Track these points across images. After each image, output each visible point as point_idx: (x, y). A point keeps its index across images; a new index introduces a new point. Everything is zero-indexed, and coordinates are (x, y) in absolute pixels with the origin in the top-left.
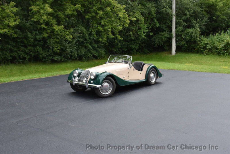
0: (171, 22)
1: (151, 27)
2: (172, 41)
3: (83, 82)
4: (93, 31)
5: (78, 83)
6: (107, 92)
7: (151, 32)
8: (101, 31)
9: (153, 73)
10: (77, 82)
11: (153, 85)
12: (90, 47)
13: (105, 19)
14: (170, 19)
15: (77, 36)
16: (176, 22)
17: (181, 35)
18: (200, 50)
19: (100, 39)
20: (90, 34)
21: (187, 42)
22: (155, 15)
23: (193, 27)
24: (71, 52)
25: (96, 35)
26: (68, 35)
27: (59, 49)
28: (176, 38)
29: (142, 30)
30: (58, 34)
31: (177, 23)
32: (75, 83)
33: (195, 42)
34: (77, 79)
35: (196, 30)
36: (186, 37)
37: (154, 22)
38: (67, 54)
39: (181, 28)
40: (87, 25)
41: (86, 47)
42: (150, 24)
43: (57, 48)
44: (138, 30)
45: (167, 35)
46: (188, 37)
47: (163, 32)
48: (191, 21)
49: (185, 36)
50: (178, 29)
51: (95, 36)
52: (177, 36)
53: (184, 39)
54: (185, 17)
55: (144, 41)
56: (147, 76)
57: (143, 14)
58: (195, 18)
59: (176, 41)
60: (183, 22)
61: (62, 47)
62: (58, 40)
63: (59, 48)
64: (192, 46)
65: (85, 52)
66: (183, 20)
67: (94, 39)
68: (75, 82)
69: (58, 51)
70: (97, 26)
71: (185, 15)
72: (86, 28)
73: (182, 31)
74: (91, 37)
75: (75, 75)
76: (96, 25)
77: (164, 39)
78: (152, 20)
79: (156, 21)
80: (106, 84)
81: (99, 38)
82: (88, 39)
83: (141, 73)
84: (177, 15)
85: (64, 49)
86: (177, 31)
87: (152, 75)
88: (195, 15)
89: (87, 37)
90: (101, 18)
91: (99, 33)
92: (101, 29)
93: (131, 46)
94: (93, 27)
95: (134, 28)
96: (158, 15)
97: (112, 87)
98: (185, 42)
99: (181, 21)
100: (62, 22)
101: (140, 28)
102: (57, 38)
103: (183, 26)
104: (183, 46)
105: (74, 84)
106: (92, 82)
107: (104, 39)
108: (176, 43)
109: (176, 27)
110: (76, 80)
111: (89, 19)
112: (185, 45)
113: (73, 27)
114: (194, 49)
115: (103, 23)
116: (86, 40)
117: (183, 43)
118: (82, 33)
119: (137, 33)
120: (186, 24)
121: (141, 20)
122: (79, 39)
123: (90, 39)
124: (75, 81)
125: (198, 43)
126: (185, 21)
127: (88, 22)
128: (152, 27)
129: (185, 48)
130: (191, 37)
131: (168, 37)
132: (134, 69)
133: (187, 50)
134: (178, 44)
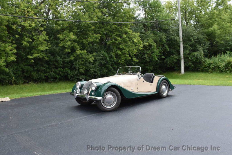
0: (179, 47)
1: (162, 52)
2: (180, 63)
4: (113, 54)
5: (80, 95)
6: (111, 105)
7: (163, 55)
8: (120, 55)
9: (165, 85)
11: (165, 97)
12: (111, 67)
13: (123, 44)
14: (178, 45)
15: (99, 59)
16: (183, 47)
17: (188, 57)
18: (205, 69)
19: (120, 61)
20: (111, 57)
21: (194, 63)
22: (165, 41)
23: (198, 50)
24: (95, 72)
26: (91, 58)
27: (84, 70)
28: (184, 60)
29: (155, 54)
30: (83, 58)
31: (184, 48)
33: (200, 63)
34: (79, 91)
35: (200, 53)
37: (165, 47)
38: (91, 74)
39: (188, 51)
40: (108, 50)
41: (108, 68)
42: (162, 49)
43: (82, 69)
44: (152, 53)
45: (177, 57)
46: (194, 59)
47: (173, 55)
48: (195, 46)
49: (192, 58)
51: (115, 58)
52: (185, 58)
53: (190, 60)
54: (191, 43)
55: (157, 63)
56: (159, 88)
57: (155, 41)
58: (198, 43)
59: (184, 63)
60: (189, 46)
61: (86, 68)
62: (83, 63)
63: (84, 69)
64: (198, 66)
65: (107, 72)
66: (189, 45)
67: (114, 61)
69: (83, 71)
70: (117, 51)
71: (191, 41)
72: (107, 53)
73: (189, 54)
75: (78, 87)
76: (115, 49)
77: (174, 60)
78: (163, 45)
79: (166, 46)
80: (109, 96)
81: (118, 61)
82: (109, 61)
83: (151, 85)
84: (184, 41)
85: (88, 69)
86: (184, 54)
87: (164, 87)
88: (199, 42)
89: (108, 59)
90: (120, 44)
91: (117, 56)
92: (119, 52)
93: (146, 67)
94: (113, 51)
95: (148, 52)
96: (168, 42)
97: (116, 100)
98: (192, 63)
99: (187, 45)
100: (86, 48)
101: (153, 52)
102: (82, 61)
103: (190, 50)
104: (190, 66)
105: (76, 97)
107: (123, 60)
108: (184, 64)
109: (184, 51)
111: (110, 45)
112: (192, 66)
113: (96, 51)
114: (200, 69)
115: (121, 47)
116: (107, 62)
117: (190, 63)
118: (104, 57)
119: (151, 57)
120: (192, 49)
121: (154, 46)
122: (101, 62)
123: (111, 61)
125: (203, 63)
126: (191, 46)
127: (109, 47)
128: (164, 52)
129: (192, 68)
130: (197, 58)
131: (178, 58)
132: (144, 81)
133: (194, 70)
134: (186, 65)
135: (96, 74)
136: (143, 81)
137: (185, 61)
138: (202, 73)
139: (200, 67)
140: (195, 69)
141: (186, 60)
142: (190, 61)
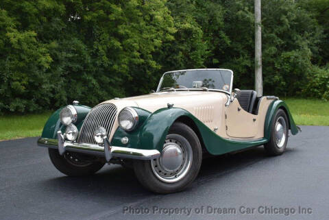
0: (253, 37)
1: (214, 48)
2: (254, 76)
3: (95, 143)
4: (100, 48)
5: (75, 145)
6: (175, 174)
7: (215, 57)
8: (118, 49)
10: (73, 142)
11: (280, 154)
12: (94, 82)
13: (126, 24)
14: (251, 32)
15: (66, 57)
16: (262, 37)
17: (273, 64)
18: (313, 91)
19: (116, 67)
20: (95, 55)
21: (285, 76)
22: (222, 23)
23: (296, 47)
24: (53, 91)
25: (108, 57)
26: (44, 54)
27: (24, 85)
28: (264, 70)
29: (199, 51)
30: (22, 51)
31: (264, 41)
32: (67, 147)
33: (300, 77)
34: (73, 133)
35: (303, 53)
36: (283, 67)
37: (220, 38)
38: (42, 95)
39: (273, 49)
40: (89, 38)
41: (85, 82)
42: (212, 41)
43: (20, 81)
44: (191, 51)
45: (247, 63)
46: (287, 67)
47: (238, 56)
48: (290, 38)
49: (281, 65)
50: (267, 51)
51: (105, 58)
52: (265, 64)
53: (278, 70)
54: (281, 29)
57: (199, 22)
59: (264, 76)
60: (276, 37)
61: (31, 80)
62: (22, 64)
63: (24, 82)
64: (295, 84)
65: (83, 93)
66: (277, 34)
67: (102, 66)
68: (66, 144)
69: (23, 89)
70: (110, 39)
71: (281, 23)
72: (85, 43)
73: (275, 56)
74: (97, 62)
75: (67, 120)
76: (106, 36)
77: (240, 70)
78: (216, 34)
79: (223, 34)
81: (113, 65)
82: (91, 66)
83: (254, 120)
84: (265, 24)
85: (36, 84)
86: (264, 55)
87: (279, 127)
88: (299, 27)
89: (89, 60)
90: (118, 22)
91: (112, 53)
92: (117, 44)
94: (100, 41)
95: (183, 48)
96: (228, 25)
97: (191, 158)
98: (281, 77)
99: (273, 35)
100: (32, 26)
101: (193, 49)
102: (21, 60)
103: (277, 46)
104: (277, 84)
105: (61, 151)
106: (125, 140)
108: (263, 79)
109: (263, 49)
110: (70, 137)
111: (90, 22)
112: (282, 83)
113: (57, 38)
114: (300, 90)
115: (121, 32)
116: (86, 66)
117: (277, 77)
118: (78, 52)
119: (189, 59)
120: (283, 43)
121: (196, 32)
122: (70, 65)
123: (95, 65)
124: (66, 139)
125: (308, 78)
126: (280, 36)
127: (90, 30)
128: (218, 46)
129: (282, 89)
130: (295, 65)
131: (250, 65)
132: (240, 108)
133: (285, 93)
134: (267, 81)
135: (57, 96)
136: (239, 110)
137: (264, 73)
138: (305, 101)
139: (300, 88)
140: (287, 92)
141: (267, 69)
142: (277, 72)
